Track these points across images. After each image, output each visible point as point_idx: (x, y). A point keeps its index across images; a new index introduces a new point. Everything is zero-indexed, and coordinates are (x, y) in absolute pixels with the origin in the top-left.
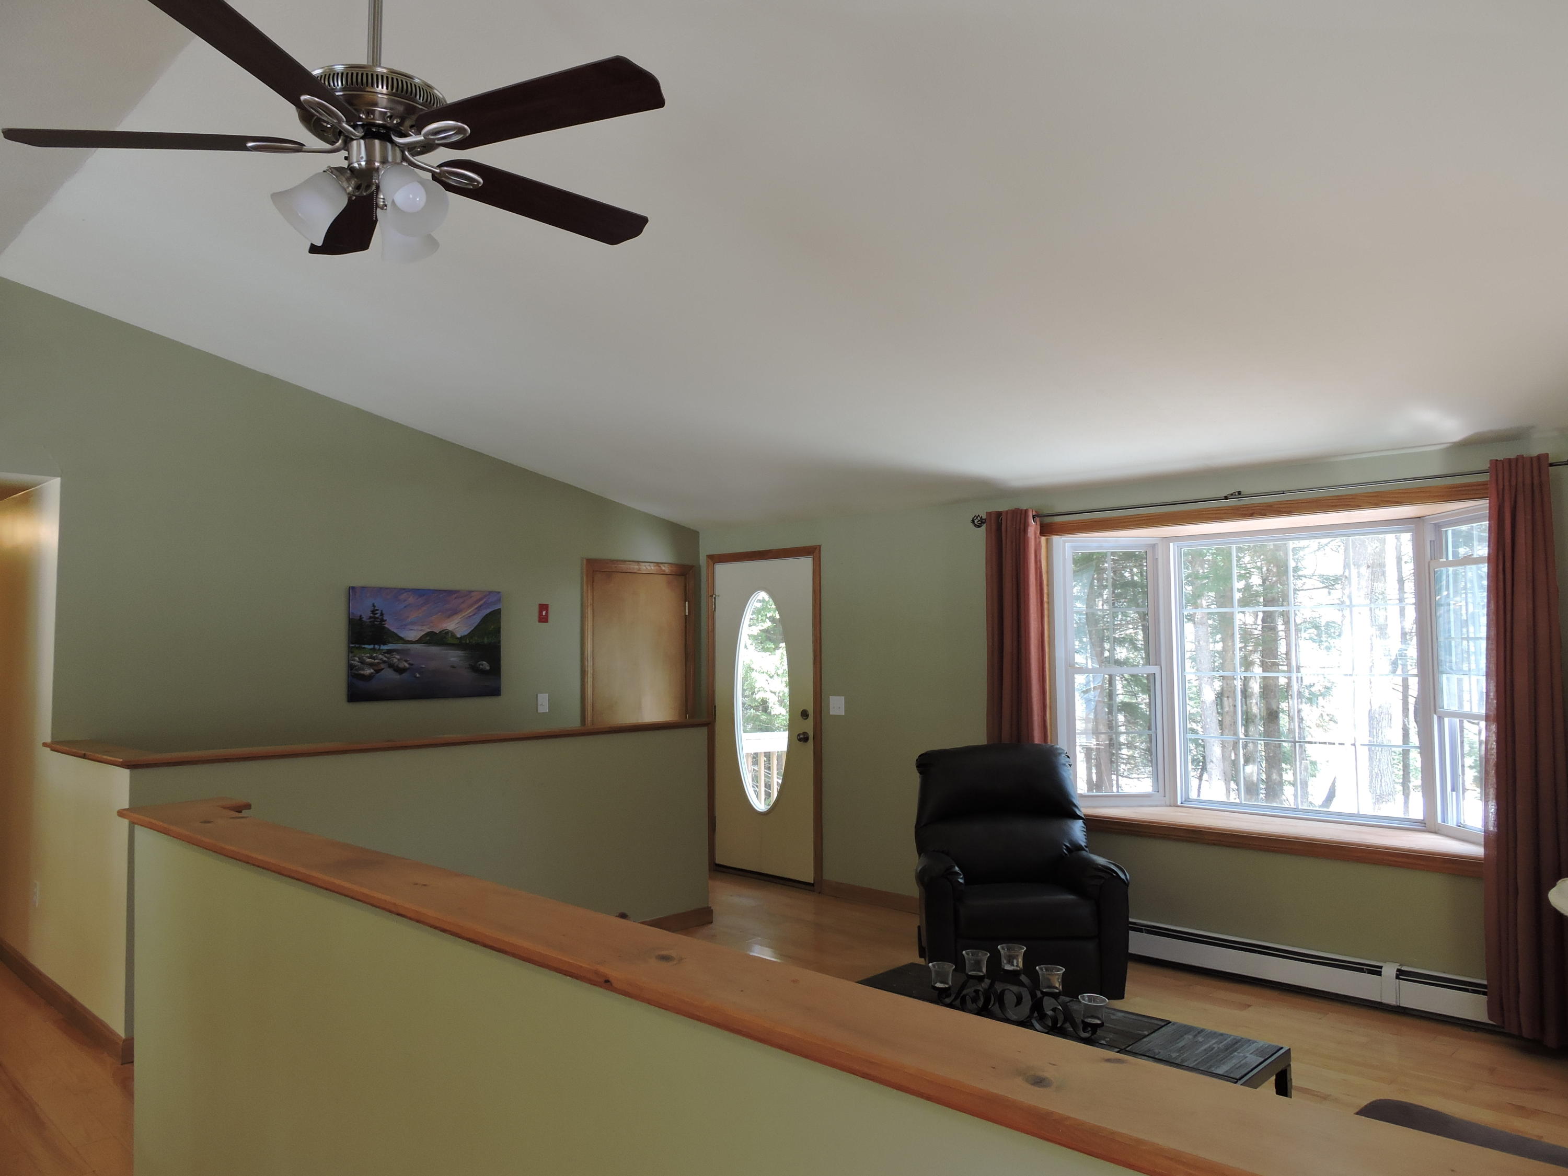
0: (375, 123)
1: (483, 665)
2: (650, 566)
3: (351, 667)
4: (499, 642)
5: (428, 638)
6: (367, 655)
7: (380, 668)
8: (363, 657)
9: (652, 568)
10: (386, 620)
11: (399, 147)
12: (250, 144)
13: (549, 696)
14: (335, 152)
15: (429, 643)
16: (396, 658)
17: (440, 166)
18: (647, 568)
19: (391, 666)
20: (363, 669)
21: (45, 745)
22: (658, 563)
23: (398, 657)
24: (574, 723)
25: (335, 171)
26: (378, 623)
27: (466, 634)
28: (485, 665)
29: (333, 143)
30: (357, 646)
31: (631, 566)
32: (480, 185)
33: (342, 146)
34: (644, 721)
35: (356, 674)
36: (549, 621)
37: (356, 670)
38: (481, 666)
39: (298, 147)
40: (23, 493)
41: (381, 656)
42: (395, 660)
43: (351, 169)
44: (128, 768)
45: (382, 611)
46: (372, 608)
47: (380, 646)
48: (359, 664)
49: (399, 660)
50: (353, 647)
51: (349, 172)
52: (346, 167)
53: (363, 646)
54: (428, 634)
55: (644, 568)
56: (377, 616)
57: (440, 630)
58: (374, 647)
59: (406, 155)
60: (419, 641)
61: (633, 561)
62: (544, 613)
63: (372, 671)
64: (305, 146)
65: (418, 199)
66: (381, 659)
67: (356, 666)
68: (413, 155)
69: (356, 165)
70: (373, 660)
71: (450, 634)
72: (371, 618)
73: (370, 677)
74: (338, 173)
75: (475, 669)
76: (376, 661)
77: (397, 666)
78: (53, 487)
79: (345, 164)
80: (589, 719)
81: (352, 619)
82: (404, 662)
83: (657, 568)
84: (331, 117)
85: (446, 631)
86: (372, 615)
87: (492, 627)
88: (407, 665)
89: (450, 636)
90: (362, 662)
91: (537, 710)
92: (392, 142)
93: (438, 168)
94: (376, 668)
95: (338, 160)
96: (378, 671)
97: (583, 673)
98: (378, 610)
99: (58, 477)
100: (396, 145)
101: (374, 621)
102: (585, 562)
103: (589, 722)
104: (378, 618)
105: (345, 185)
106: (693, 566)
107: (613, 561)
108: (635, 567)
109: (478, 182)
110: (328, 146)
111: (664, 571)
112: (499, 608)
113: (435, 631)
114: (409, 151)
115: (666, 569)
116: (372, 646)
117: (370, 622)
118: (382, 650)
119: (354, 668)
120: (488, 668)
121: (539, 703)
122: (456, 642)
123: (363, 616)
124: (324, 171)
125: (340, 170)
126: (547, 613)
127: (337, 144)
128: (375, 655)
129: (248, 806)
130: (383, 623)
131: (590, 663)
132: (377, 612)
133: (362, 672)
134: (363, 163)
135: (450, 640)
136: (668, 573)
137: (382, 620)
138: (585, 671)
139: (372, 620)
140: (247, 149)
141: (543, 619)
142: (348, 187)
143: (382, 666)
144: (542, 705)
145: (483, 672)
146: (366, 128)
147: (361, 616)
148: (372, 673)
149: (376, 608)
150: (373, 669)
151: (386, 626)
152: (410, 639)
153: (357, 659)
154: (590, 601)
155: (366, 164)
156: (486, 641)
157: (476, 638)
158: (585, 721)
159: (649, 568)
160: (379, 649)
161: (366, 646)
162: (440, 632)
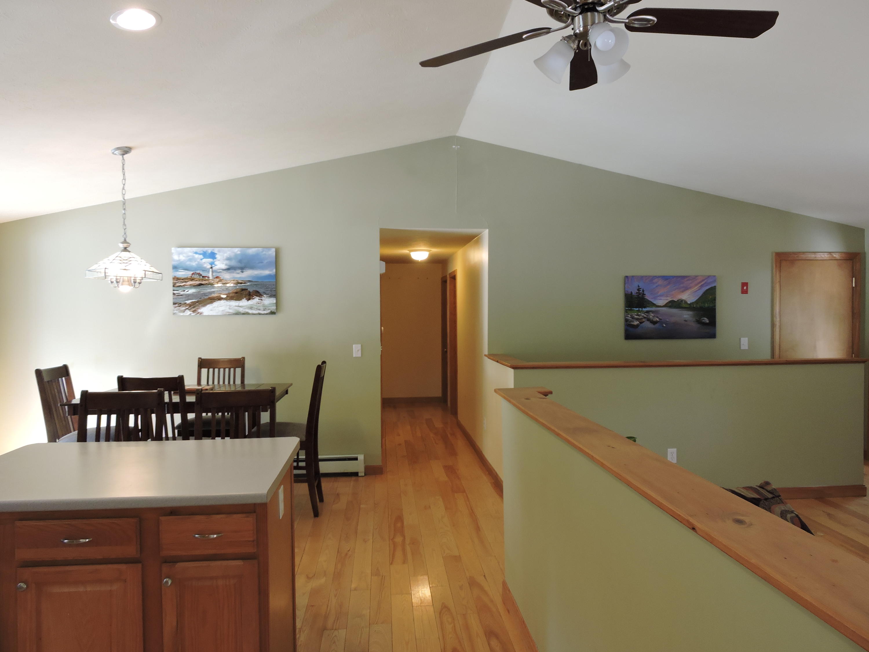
0: (587, 2)
1: (704, 320)
2: (824, 255)
3: (626, 320)
4: (715, 306)
5: (670, 304)
6: (635, 314)
7: (643, 321)
8: (633, 315)
9: (826, 256)
10: (645, 294)
11: (601, 13)
12: (524, 37)
13: (748, 339)
14: (568, 27)
15: (670, 307)
16: (651, 316)
17: (628, 18)
18: (821, 256)
19: (649, 320)
20: (633, 322)
21: (485, 355)
22: (830, 253)
23: (652, 315)
24: (766, 356)
25: (566, 38)
26: (641, 296)
27: (693, 301)
28: (706, 320)
29: (565, 22)
30: (629, 308)
31: (809, 256)
32: (655, 22)
33: (571, 23)
34: (818, 358)
35: (629, 324)
36: (748, 292)
37: (629, 322)
38: (703, 321)
39: (547, 30)
40: (477, 238)
41: (643, 315)
42: (651, 317)
43: (576, 35)
44: (513, 369)
45: (643, 289)
46: (638, 288)
47: (642, 309)
48: (631, 319)
49: (653, 317)
50: (627, 310)
51: (574, 36)
52: (573, 34)
53: (633, 309)
54: (670, 302)
55: (819, 256)
56: (640, 292)
57: (677, 299)
58: (639, 309)
59: (607, 17)
60: (665, 306)
61: (810, 252)
62: (745, 288)
63: (638, 323)
64: (551, 28)
65: (610, 41)
66: (643, 316)
67: (629, 320)
68: (612, 16)
69: (578, 31)
70: (639, 317)
71: (683, 301)
72: (637, 293)
73: (637, 326)
74: (568, 39)
75: (699, 322)
76: (641, 317)
77: (652, 320)
78: (486, 233)
79: (572, 33)
80: (777, 353)
81: (627, 294)
82: (656, 318)
83: (830, 256)
84: (559, 7)
85: (682, 300)
86: (638, 292)
87: (711, 297)
88: (658, 320)
89: (684, 302)
90: (633, 318)
91: (740, 347)
92: (597, 11)
93: (627, 19)
94: (640, 321)
95: (569, 32)
96: (641, 323)
97: (773, 325)
98: (640, 289)
99: (487, 229)
100: (600, 12)
101: (639, 295)
102: (774, 254)
103: (777, 356)
104: (641, 293)
105: (572, 45)
106: (859, 253)
107: (794, 253)
108: (812, 256)
109: (653, 21)
110: (563, 25)
111: (835, 257)
112: (715, 285)
113: (674, 300)
114: (609, 14)
115: (837, 256)
116: (638, 309)
117: (637, 295)
118: (644, 311)
119: (628, 321)
120: (708, 321)
121: (742, 343)
122: (687, 306)
123: (633, 292)
124: (561, 40)
125: (569, 37)
126: (747, 288)
127: (569, 21)
128: (640, 314)
129: (551, 393)
130: (644, 296)
131: (778, 319)
132: (640, 290)
133: (632, 323)
134: (581, 29)
135: (684, 305)
136: (839, 259)
137: (644, 294)
138: (774, 324)
139: (638, 294)
140: (523, 40)
141: (745, 292)
142: (574, 46)
143: (644, 320)
144: (743, 344)
145: (705, 324)
146: (582, 7)
147: (631, 292)
148: (638, 324)
149: (640, 288)
150: (639, 322)
151: (645, 297)
152: (659, 305)
153: (630, 316)
154: (778, 280)
155: (583, 28)
156: (706, 305)
157: (700, 304)
158: (774, 355)
159: (823, 256)
160: (642, 310)
161: (634, 309)
162: (678, 300)
